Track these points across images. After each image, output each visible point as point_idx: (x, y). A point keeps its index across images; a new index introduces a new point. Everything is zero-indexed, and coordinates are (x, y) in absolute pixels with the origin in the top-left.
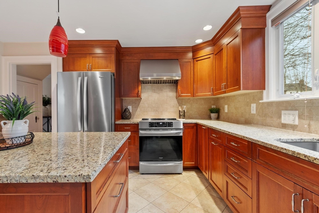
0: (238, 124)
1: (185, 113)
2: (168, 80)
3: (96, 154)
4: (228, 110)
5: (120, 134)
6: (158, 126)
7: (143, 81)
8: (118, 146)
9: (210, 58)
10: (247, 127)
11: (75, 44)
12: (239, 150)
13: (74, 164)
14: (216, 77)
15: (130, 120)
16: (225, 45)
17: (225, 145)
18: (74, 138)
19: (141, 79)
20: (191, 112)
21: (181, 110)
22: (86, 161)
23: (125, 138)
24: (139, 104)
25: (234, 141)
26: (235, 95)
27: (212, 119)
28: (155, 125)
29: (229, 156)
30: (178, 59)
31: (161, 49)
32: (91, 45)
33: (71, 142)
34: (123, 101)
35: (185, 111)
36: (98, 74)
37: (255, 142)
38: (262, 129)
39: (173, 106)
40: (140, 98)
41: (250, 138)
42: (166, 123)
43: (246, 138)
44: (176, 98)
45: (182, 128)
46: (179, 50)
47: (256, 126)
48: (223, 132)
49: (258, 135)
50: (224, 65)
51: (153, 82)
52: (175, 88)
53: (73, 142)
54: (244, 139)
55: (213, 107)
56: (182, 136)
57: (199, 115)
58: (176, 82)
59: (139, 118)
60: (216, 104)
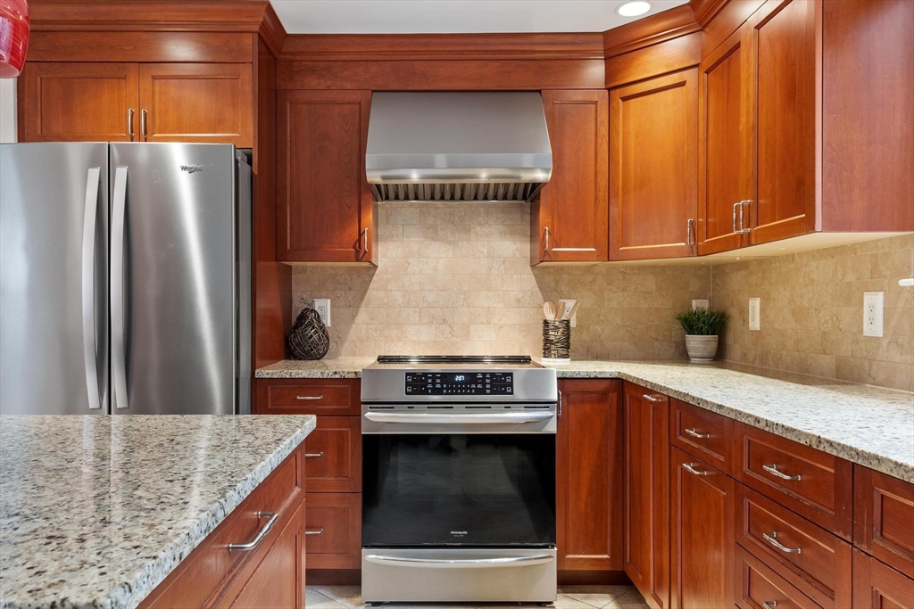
0: (803, 383)
1: (573, 334)
2: (497, 185)
3: (143, 514)
4: (762, 320)
5: (268, 423)
6: (447, 389)
7: (382, 187)
8: (249, 476)
9: (682, 84)
10: (841, 395)
11: (75, 17)
12: (798, 499)
13: (39, 556)
14: (707, 172)
15: (325, 361)
16: (748, 28)
17: (739, 477)
18: (55, 442)
19: (373, 177)
20: (598, 328)
21: (550, 317)
22: (90, 543)
23: (288, 441)
24: (365, 292)
25: (778, 459)
26: (793, 255)
27: (693, 360)
28: (434, 383)
29: (759, 524)
30: (540, 91)
31: (466, 44)
32: (147, 23)
33: (42, 459)
34: (293, 277)
35: (573, 324)
36: (177, 154)
37: (866, 464)
38: (904, 407)
39: (519, 301)
40: (366, 264)
41: (844, 447)
42: (484, 374)
43: (827, 445)
44: (533, 266)
45: (554, 397)
46: (546, 48)
47: (881, 392)
48: (732, 416)
49: (882, 432)
50: (743, 119)
51: (428, 194)
52: (528, 218)
53: (52, 458)
54: (821, 448)
55: (695, 304)
56: (553, 436)
57: (635, 344)
58: (529, 194)
59: (362, 355)
60: (711, 294)
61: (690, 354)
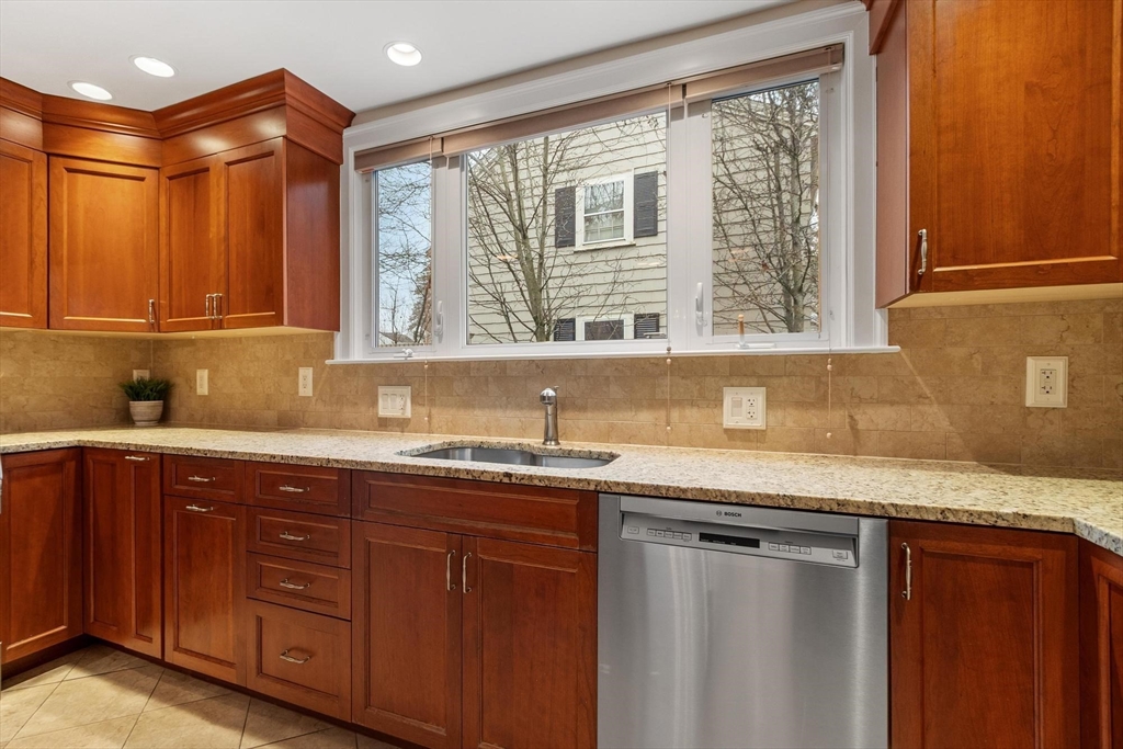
4: (210, 387)
9: (142, 179)
12: (308, 503)
14: (170, 262)
16: (216, 161)
17: (251, 502)
20: (22, 398)
25: (289, 481)
26: (241, 338)
27: (138, 424)
29: (270, 530)
37: (362, 468)
43: (334, 463)
48: (246, 458)
50: (213, 229)
54: (330, 466)
55: (136, 374)
57: (70, 413)
60: (151, 365)
61: (135, 418)
